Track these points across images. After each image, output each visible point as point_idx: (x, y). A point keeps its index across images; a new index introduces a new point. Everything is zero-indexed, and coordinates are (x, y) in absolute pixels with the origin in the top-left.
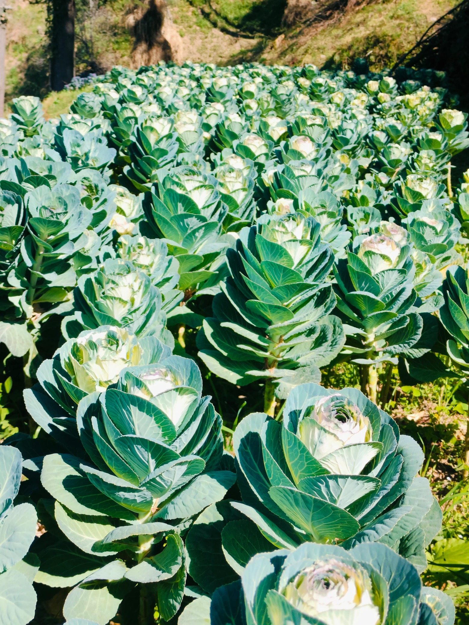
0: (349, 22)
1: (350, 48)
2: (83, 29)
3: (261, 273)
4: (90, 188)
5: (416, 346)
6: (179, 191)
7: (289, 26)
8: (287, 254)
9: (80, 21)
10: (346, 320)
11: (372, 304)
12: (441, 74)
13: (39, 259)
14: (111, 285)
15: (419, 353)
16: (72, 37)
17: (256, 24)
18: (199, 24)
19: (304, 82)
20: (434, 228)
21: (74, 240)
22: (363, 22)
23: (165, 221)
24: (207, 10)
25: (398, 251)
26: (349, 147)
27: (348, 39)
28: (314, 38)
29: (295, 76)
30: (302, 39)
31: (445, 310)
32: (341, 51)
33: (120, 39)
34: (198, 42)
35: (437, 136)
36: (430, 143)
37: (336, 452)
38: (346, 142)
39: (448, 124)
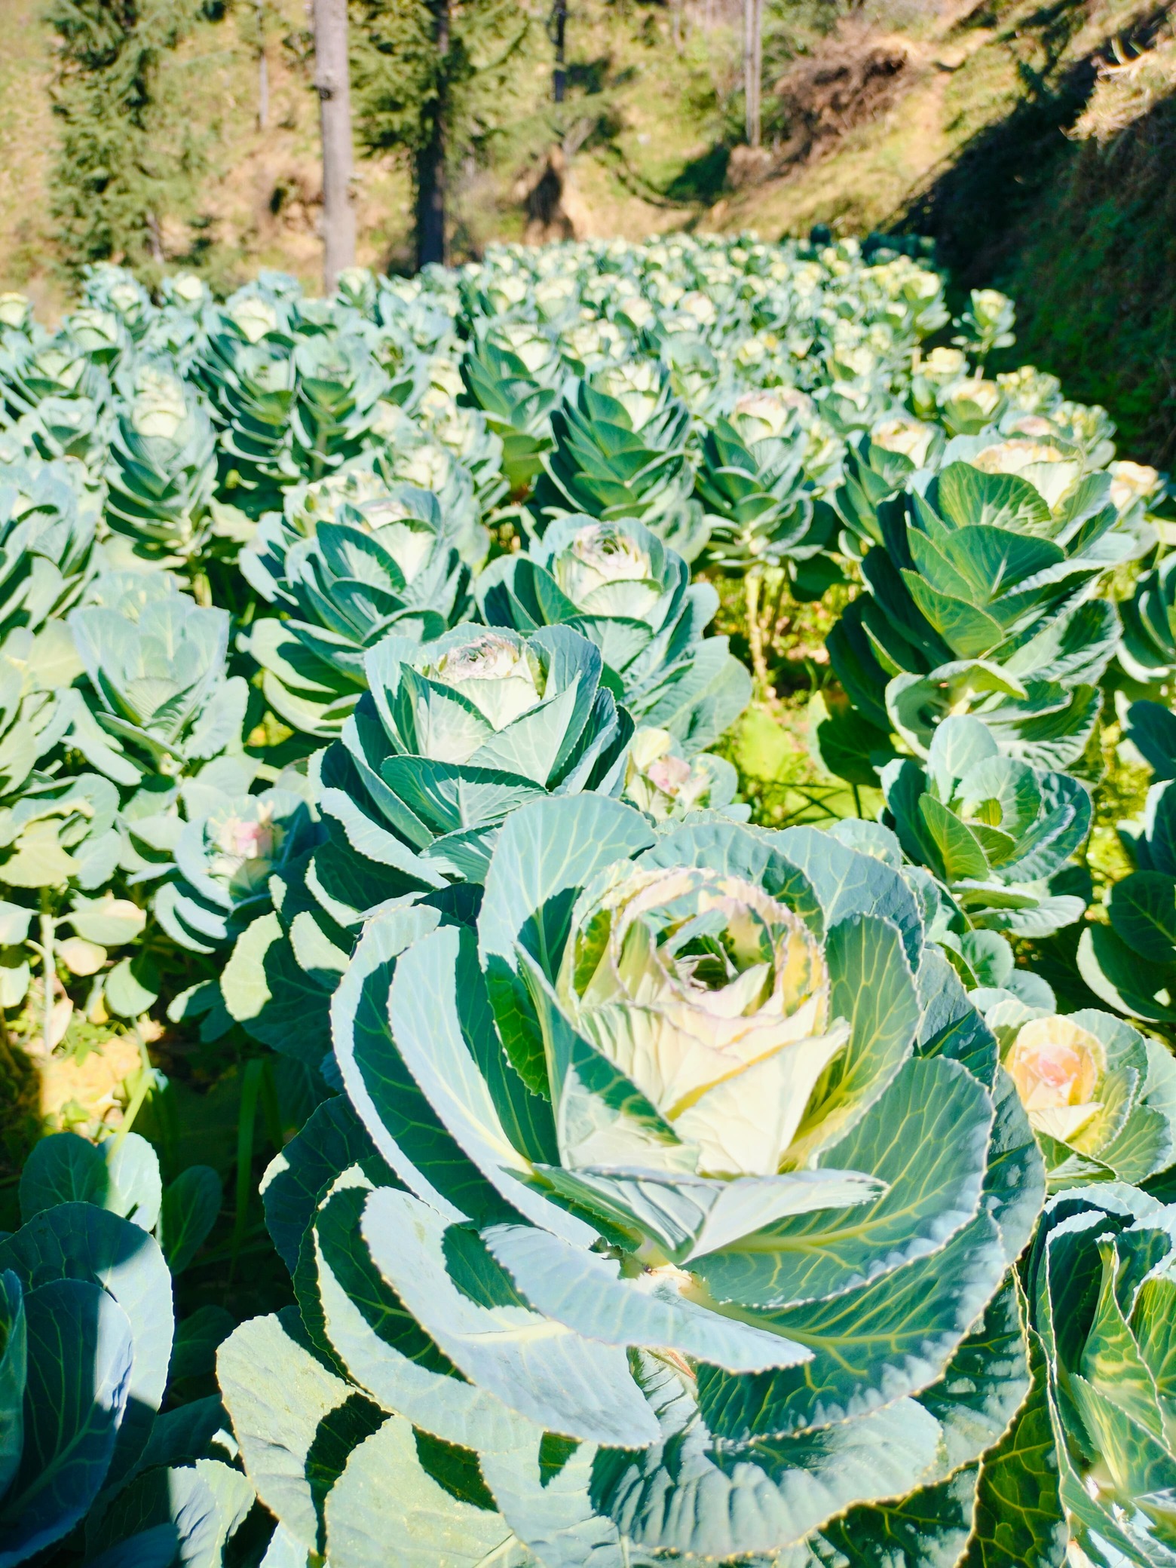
0: (812, 180)
1: (812, 216)
2: (459, 205)
3: (592, 438)
4: (393, 350)
5: (805, 542)
6: (503, 346)
7: (732, 190)
8: (625, 412)
9: (456, 195)
10: (710, 508)
11: (747, 486)
12: (928, 242)
13: (322, 438)
14: (402, 462)
15: (806, 553)
16: (441, 216)
17: (689, 189)
18: (613, 192)
19: (740, 256)
20: (853, 402)
21: (365, 413)
22: (832, 180)
23: (486, 389)
24: (624, 172)
25: (783, 414)
26: (777, 325)
27: (809, 203)
28: (765, 204)
29: (728, 248)
30: (749, 206)
31: (842, 493)
32: (800, 221)
33: (509, 216)
34: (613, 218)
35: (899, 310)
36: (888, 318)
37: (597, 591)
38: (773, 317)
39: (915, 294)
